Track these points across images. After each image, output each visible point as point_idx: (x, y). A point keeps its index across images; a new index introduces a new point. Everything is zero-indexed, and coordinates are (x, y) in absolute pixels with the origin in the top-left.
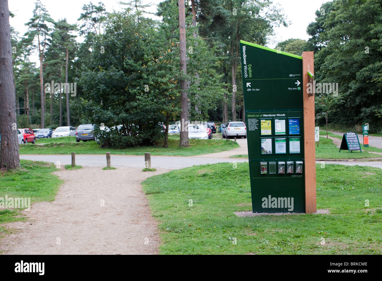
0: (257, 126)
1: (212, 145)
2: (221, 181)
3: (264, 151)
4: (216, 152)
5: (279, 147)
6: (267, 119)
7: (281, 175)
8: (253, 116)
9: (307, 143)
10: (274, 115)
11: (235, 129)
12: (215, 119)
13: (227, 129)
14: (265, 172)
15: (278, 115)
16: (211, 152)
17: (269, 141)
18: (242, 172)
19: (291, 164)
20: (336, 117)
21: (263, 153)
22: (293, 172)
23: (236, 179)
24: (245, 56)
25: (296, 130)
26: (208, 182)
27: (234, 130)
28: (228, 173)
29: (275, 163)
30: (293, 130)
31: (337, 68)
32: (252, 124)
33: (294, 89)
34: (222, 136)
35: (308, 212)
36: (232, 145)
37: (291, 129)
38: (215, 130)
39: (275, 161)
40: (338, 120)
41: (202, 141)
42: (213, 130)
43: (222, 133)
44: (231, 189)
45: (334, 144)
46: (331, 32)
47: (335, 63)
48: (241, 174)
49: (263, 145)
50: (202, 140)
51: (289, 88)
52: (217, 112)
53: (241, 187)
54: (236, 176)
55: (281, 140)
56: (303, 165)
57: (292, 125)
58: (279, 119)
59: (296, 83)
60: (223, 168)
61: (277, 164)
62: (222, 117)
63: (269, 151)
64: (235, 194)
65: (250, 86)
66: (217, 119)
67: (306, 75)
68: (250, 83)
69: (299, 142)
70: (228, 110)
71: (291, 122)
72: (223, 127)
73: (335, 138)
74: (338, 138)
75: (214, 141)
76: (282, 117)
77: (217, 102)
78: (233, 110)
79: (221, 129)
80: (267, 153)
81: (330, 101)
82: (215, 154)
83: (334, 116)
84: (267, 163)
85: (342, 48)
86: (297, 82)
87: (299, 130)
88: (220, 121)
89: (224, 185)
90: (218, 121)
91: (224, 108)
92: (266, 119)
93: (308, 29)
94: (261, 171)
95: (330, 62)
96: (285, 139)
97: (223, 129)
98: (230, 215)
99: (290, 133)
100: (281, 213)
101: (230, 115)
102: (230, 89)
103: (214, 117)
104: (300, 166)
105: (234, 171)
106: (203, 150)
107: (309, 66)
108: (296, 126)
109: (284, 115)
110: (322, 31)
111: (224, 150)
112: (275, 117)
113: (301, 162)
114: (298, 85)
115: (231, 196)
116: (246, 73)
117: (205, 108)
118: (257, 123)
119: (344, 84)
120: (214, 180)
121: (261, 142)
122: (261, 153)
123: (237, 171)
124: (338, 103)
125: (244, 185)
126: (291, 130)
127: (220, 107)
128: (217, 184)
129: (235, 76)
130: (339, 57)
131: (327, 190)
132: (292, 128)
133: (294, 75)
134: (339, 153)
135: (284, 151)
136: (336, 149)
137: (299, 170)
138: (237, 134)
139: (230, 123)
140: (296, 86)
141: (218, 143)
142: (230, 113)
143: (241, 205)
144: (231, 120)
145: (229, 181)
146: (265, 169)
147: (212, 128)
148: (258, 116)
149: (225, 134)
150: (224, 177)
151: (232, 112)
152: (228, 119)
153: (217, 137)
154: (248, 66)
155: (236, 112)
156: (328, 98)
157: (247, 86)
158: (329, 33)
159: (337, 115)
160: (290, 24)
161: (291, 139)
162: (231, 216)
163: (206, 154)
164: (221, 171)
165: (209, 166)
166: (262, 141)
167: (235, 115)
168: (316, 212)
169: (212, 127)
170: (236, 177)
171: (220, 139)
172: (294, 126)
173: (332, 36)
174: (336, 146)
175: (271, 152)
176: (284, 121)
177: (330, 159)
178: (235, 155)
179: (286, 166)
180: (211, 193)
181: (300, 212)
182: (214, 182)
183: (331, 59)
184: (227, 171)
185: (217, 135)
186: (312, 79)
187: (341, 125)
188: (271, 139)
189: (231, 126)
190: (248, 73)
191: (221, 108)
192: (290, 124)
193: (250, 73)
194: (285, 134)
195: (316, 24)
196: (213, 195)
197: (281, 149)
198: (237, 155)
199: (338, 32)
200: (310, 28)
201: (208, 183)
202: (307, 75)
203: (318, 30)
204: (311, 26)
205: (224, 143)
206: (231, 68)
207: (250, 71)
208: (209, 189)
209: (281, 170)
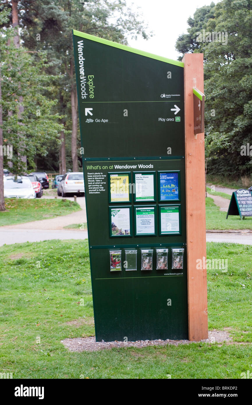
0: (103, 185)
1: (41, 207)
2: (47, 272)
3: (117, 231)
4: (45, 218)
5: (143, 223)
6: (121, 173)
7: (146, 272)
8: (96, 167)
9: (191, 215)
10: (134, 167)
11: (75, 183)
12: (48, 167)
13: (64, 183)
14: (118, 268)
15: (141, 166)
16: (37, 218)
17: (126, 212)
18: (80, 257)
19: (164, 254)
20: (215, 166)
21: (114, 234)
22: (166, 268)
23: (72, 270)
24: (81, 59)
25: (172, 193)
26: (25, 275)
27: (74, 185)
28: (59, 259)
29: (135, 252)
30: (167, 193)
31: (217, 98)
32: (95, 182)
33: (168, 120)
34: (57, 193)
35: (193, 338)
36: (70, 207)
37: (163, 191)
38: (48, 184)
39: (137, 248)
40: (218, 170)
41: (26, 202)
42: (45, 184)
43: (56, 189)
44: (61, 288)
45: (215, 205)
46: (209, 47)
47: (215, 91)
48: (80, 260)
49: (114, 220)
50: (25, 200)
51: (160, 119)
52: (52, 159)
53: (78, 284)
54: (71, 264)
55: (146, 211)
56: (185, 256)
57: (165, 184)
58: (143, 174)
59: (172, 110)
60: (50, 250)
61: (139, 254)
62: (59, 166)
63: (126, 231)
64: (68, 299)
65: (91, 114)
66: (52, 168)
67: (189, 95)
68: (91, 109)
69: (178, 213)
70: (67, 156)
71: (163, 178)
72: (59, 181)
73: (216, 197)
74: (222, 196)
75: (43, 201)
76: (148, 169)
77: (52, 144)
78: (74, 155)
79: (56, 183)
80: (121, 233)
81: (210, 144)
82: (44, 221)
83: (212, 165)
84: (122, 252)
85: (225, 70)
86: (175, 108)
87: (177, 192)
88: (56, 171)
89: (51, 281)
90: (53, 170)
91: (61, 152)
92: (119, 174)
93: (178, 43)
94: (111, 267)
95: (208, 90)
96: (153, 208)
97: (58, 183)
98: (55, 347)
99: (163, 198)
100: (147, 341)
101: (69, 162)
102: (69, 125)
103: (47, 164)
104: (179, 257)
105: (68, 254)
106: (26, 215)
107: (195, 79)
108: (173, 186)
109: (151, 166)
110: (197, 48)
111: (57, 215)
112: (135, 170)
113: (182, 250)
114: (175, 113)
115: (60, 303)
116: (83, 91)
117: (30, 152)
118: (103, 181)
119: (226, 120)
120: (36, 272)
121: (111, 215)
122: (111, 234)
123: (73, 256)
124: (221, 147)
125: (83, 281)
126: (164, 193)
127: (56, 151)
128: (39, 278)
129: (75, 108)
130: (221, 83)
131: (219, 288)
132: (165, 189)
133: (169, 96)
134: (226, 220)
135: (151, 230)
136: (220, 214)
137: (177, 264)
138: (79, 191)
139: (69, 174)
140: (172, 115)
141: (49, 203)
142: (69, 160)
143: (75, 323)
144: (71, 169)
145: (59, 272)
146: (118, 263)
147: (42, 181)
148: (105, 167)
149: (61, 191)
150: (51, 266)
151: (72, 159)
152: (67, 168)
153: (49, 195)
154: (87, 78)
155: (77, 158)
156: (208, 140)
157: (86, 115)
158: (207, 49)
159: (216, 163)
160: (152, 36)
161: (164, 209)
162: (57, 349)
163: (29, 221)
164: (47, 256)
165: (28, 245)
166: (112, 213)
167: (76, 163)
168: (207, 337)
169: (44, 179)
170: (71, 266)
171: (54, 198)
172: (169, 186)
173: (212, 52)
174: (219, 207)
175: (129, 232)
176: (151, 177)
177: (214, 229)
178: (74, 225)
179: (155, 258)
180: (26, 296)
181: (179, 339)
182: (35, 275)
183: (209, 85)
184: (57, 256)
185: (50, 192)
186: (201, 102)
187: (222, 177)
188: (128, 209)
189: (69, 179)
190: (87, 91)
191: (57, 153)
192: (162, 181)
193: (91, 90)
194: (153, 200)
195: (188, 36)
196: (29, 301)
197: (146, 227)
198: (76, 225)
199: (219, 47)
200: (180, 42)
201: (26, 277)
202: (192, 96)
203: (191, 46)
204: (181, 39)
205: (58, 205)
206: (70, 97)
207: (91, 87)
208: (25, 289)
209: (146, 265)
